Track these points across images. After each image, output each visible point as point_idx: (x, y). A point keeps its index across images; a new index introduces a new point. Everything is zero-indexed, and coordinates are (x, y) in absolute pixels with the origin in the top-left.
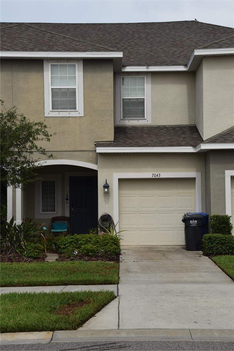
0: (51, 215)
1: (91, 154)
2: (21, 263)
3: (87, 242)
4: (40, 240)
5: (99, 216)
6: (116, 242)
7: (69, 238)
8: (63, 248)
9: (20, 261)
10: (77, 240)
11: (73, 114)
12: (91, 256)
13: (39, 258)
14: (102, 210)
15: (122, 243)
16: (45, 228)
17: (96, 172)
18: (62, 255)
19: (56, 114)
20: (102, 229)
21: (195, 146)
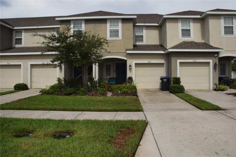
0: (109, 77)
1: (124, 54)
2: (97, 97)
3: (124, 88)
4: (105, 87)
5: (128, 77)
6: (135, 88)
7: (116, 86)
8: (114, 90)
9: (96, 96)
10: (120, 87)
11: (118, 39)
12: (126, 94)
13: (104, 94)
14: (128, 75)
15: (138, 88)
16: (107, 82)
17: (126, 61)
18: (114, 93)
19: (111, 39)
20: (129, 82)
21: (164, 51)
